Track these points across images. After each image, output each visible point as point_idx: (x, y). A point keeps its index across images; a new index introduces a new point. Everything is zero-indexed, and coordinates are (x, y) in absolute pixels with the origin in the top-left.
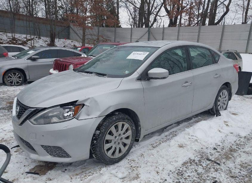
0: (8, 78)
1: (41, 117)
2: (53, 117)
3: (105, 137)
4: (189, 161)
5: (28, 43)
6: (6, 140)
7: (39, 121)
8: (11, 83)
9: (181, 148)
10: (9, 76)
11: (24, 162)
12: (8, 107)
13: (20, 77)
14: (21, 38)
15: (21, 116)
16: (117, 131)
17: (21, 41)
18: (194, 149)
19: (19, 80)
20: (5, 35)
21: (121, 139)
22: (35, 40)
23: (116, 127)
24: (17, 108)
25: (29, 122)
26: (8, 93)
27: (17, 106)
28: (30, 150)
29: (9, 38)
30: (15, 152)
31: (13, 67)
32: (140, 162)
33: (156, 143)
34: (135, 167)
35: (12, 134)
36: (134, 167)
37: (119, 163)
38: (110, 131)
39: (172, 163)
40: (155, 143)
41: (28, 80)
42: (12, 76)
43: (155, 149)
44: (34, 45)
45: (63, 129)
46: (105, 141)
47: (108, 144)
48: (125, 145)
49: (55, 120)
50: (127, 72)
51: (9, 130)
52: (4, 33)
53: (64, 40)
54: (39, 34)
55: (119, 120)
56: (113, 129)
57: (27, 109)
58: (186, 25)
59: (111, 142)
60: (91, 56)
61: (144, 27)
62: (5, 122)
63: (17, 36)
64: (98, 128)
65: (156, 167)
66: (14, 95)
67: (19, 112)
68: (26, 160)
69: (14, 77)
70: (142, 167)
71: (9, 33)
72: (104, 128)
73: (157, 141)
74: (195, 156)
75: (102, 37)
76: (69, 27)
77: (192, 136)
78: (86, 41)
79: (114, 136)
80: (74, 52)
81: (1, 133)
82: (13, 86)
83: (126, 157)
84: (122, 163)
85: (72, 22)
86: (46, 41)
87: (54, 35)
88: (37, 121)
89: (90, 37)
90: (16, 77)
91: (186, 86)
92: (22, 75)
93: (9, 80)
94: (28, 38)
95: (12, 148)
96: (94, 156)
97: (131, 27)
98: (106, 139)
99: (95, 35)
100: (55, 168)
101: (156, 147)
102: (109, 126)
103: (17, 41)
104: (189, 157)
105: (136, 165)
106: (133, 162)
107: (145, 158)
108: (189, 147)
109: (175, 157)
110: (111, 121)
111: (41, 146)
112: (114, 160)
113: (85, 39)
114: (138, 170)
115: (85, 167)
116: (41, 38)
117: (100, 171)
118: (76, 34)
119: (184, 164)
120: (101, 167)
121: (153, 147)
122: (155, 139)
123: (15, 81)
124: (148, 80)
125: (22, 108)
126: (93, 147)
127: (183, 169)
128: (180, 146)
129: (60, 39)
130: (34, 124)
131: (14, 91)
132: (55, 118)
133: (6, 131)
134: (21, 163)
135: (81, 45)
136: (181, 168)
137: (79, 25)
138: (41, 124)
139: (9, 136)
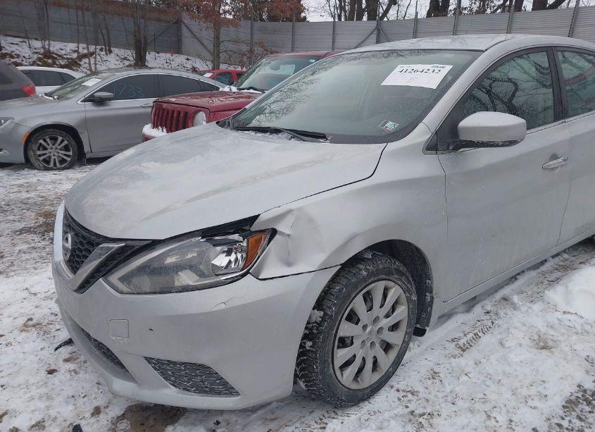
0: (39, 150)
1: (142, 269)
2: (182, 270)
3: (338, 328)
4: (580, 395)
5: (82, 63)
6: (38, 324)
7: (135, 280)
8: (47, 161)
9: (544, 352)
10: (41, 144)
11: (94, 396)
12: (40, 226)
13: (66, 148)
14: (63, 52)
15: (79, 263)
16: (370, 309)
17: (63, 58)
18: (584, 354)
19: (66, 155)
20: (25, 46)
21: (380, 330)
22: (98, 57)
23: (368, 298)
24: (67, 239)
25: (103, 282)
26: (39, 188)
28: (111, 364)
29: (37, 53)
30: (66, 360)
31: (49, 121)
32: (431, 397)
33: (465, 335)
34: (424, 414)
35: (56, 309)
36: (421, 415)
37: (372, 400)
38: (352, 311)
39: (530, 403)
40: (462, 335)
41: (88, 156)
42: (48, 145)
43: (466, 354)
44: (96, 68)
45: (216, 308)
46: (337, 341)
47: (346, 350)
48: (387, 347)
50: (391, 126)
51: (45, 293)
52: (24, 40)
53: (168, 55)
54: (107, 42)
55: (376, 276)
56: (358, 304)
57: (98, 244)
59: (352, 343)
60: (249, 89)
61: (365, 18)
62: (36, 269)
63: (56, 46)
64: (319, 305)
65: (489, 417)
66: (56, 193)
67: (73, 250)
68: (98, 389)
69: (51, 148)
70: (444, 415)
71: (36, 39)
72: (334, 305)
73: (467, 329)
75: (262, 47)
76: (179, 22)
77: (565, 312)
78: (223, 56)
79: (360, 324)
80: (198, 82)
81: (25, 303)
82: (52, 169)
83: (390, 383)
84: (383, 399)
85: (187, 9)
86: (125, 59)
87: (143, 42)
88: (129, 283)
89: (231, 46)
90: (56, 148)
91: (552, 169)
92: (73, 143)
93: (40, 156)
94: (81, 50)
95: (56, 349)
96: (302, 384)
97: (332, 20)
98: (341, 334)
99: (243, 42)
100: (186, 418)
101: (467, 348)
102: (349, 295)
103: (56, 58)
104: (577, 381)
105: (425, 408)
106: (414, 398)
107: (446, 384)
108: (567, 349)
109: (534, 383)
110: (354, 280)
111: (146, 358)
112: (360, 394)
113: (219, 53)
114: (435, 426)
115: (273, 413)
116: (112, 52)
117: (321, 428)
118: (197, 38)
119: (570, 404)
120: (322, 417)
121: (460, 347)
122: (459, 323)
123: (56, 157)
124: (456, 148)
125: (81, 240)
126: (302, 360)
127: (570, 421)
128: (537, 344)
129: (158, 53)
130: (121, 293)
131: (54, 183)
132: (188, 272)
133: (39, 295)
134: (85, 399)
135: (211, 67)
136: (564, 419)
137: (206, 17)
138: (143, 292)
139: (46, 311)
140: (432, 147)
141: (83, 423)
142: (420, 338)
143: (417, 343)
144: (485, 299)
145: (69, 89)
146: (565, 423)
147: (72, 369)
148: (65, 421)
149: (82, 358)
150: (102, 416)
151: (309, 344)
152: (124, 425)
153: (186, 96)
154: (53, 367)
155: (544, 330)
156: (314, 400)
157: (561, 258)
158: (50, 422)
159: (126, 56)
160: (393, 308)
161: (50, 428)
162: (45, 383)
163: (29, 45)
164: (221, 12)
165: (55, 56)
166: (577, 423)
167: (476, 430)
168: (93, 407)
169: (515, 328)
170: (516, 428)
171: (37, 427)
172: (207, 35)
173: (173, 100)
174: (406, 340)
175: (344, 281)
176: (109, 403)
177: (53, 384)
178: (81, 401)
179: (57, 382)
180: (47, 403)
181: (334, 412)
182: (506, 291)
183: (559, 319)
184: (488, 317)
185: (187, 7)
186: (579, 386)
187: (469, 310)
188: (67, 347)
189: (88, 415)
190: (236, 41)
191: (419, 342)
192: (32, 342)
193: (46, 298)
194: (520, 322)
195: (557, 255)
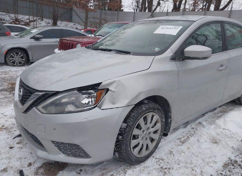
0: (11, 58)
1: (52, 104)
2: (68, 104)
3: (133, 131)
4: (229, 162)
5: (31, 24)
6: (6, 128)
7: (48, 108)
8: (14, 63)
9: (215, 144)
10: (12, 56)
11: (29, 158)
12: (10, 88)
13: (22, 58)
14: (23, 19)
15: (25, 101)
16: (146, 124)
17: (23, 22)
18: (231, 146)
19: (22, 60)
20: (7, 16)
22: (37, 22)
23: (145, 119)
24: (20, 91)
25: (35, 109)
26: (10, 73)
27: (20, 88)
28: (37, 144)
29: (12, 19)
30: (18, 143)
31: (16, 46)
32: (170, 161)
33: (184, 137)
34: (166, 168)
35: (14, 121)
37: (145, 162)
38: (138, 124)
39: (210, 165)
40: (182, 137)
41: (31, 61)
42: (15, 56)
43: (184, 145)
44: (36, 26)
45: (83, 121)
46: (132, 137)
47: (135, 141)
48: (152, 140)
49: (70, 108)
50: (157, 49)
51: (10, 115)
52: (7, 13)
53: (66, 23)
54: (41, 16)
55: (149, 110)
56: (141, 121)
57: (34, 93)
58: (191, 9)
59: (138, 138)
61: (147, 11)
62: (6, 105)
63: (20, 17)
64: (125, 121)
65: (193, 170)
66: (17, 76)
67: (23, 96)
68: (31, 155)
69: (16, 57)
70: (175, 169)
71: (12, 13)
72: (132, 121)
73: (184, 135)
74: (236, 155)
75: (105, 21)
76: (71, 9)
77: (223, 129)
78: (89, 24)
79: (142, 130)
80: (78, 33)
81: (1, 119)
82: (16, 66)
83: (153, 155)
84: (150, 162)
86: (48, 23)
87: (56, 17)
88: (46, 109)
89: (92, 20)
90: (18, 57)
91: (221, 71)
92: (25, 55)
93: (11, 60)
94: (30, 19)
95: (14, 138)
96: (117, 154)
97: (134, 11)
98: (134, 133)
99: (97, 18)
100: (68, 168)
101: (184, 142)
102: (138, 117)
103: (20, 22)
104: (229, 156)
105: (167, 166)
106: (163, 162)
107: (176, 157)
108: (224, 143)
109: (211, 156)
110: (140, 111)
111: (52, 141)
112: (141, 160)
113: (87, 23)
114: (171, 173)
115: (104, 167)
116: (43, 20)
117: (124, 173)
118: (79, 16)
119: (226, 166)
120: (125, 168)
121: (181, 142)
122: (181, 132)
123: (17, 61)
124: (183, 60)
125: (27, 91)
126: (117, 144)
127: (226, 172)
128: (213, 141)
129: (62, 21)
130: (43, 113)
131: (17, 71)
132: (71, 105)
133: (7, 116)
134: (25, 159)
135: (83, 28)
136: (223, 171)
137: (83, 8)
138: (52, 113)
139: (10, 123)
140: (173, 59)
141: (24, 170)
142: (165, 137)
143: (164, 139)
144: (191, 123)
145: (24, 33)
146: (224, 173)
147: (20, 147)
148: (16, 168)
149: (25, 142)
150: (32, 167)
151: (120, 137)
152: (41, 171)
153: (73, 38)
154: (12, 146)
155: (215, 136)
156: (121, 161)
157: (222, 108)
158: (10, 169)
159: (49, 22)
160: (155, 124)
161: (10, 171)
162: (8, 152)
163: (9, 15)
164: (89, 6)
165: (19, 20)
166: (228, 173)
167: (188, 175)
168: (28, 163)
169: (204, 135)
170: (204, 175)
171: (4, 171)
172: (83, 15)
173: (67, 39)
174: (160, 137)
175: (136, 112)
176: (35, 161)
177: (12, 153)
178: (23, 160)
179: (13, 152)
180: (9, 161)
181: (130, 167)
182: (200, 120)
183: (221, 132)
184: (193, 130)
185: (75, 3)
186: (229, 158)
187: (185, 127)
188: (18, 138)
189: (26, 166)
190: (94, 18)
191: (165, 139)
192: (3, 135)
193: (10, 118)
194: (206, 133)
195: (221, 106)
